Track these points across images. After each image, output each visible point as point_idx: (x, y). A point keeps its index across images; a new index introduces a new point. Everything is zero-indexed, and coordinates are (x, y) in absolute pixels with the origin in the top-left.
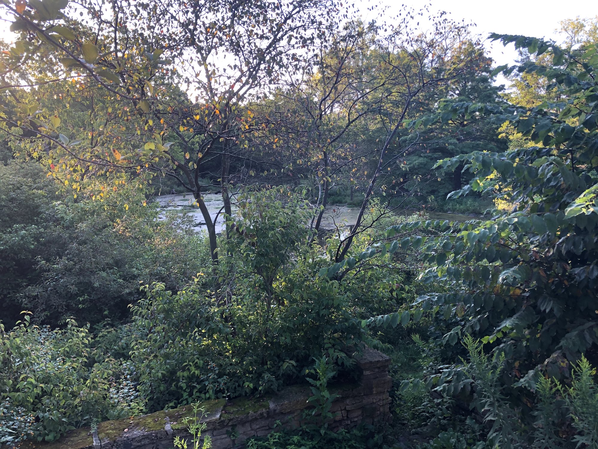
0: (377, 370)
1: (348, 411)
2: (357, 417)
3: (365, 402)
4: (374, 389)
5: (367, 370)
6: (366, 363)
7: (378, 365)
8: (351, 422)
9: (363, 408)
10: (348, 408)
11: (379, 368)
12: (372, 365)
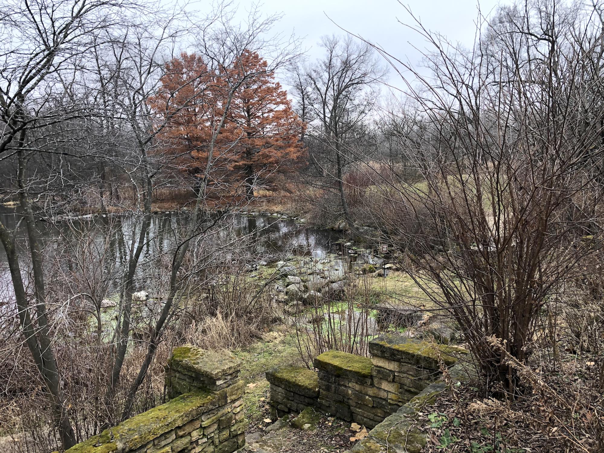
0: (229, 377)
1: (205, 428)
2: (213, 432)
3: (220, 413)
4: (228, 399)
5: (219, 379)
6: (218, 373)
7: (231, 372)
8: (208, 439)
9: (219, 421)
10: (204, 424)
11: (231, 374)
12: (225, 373)
